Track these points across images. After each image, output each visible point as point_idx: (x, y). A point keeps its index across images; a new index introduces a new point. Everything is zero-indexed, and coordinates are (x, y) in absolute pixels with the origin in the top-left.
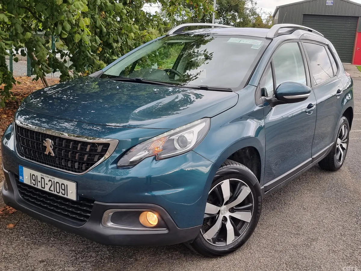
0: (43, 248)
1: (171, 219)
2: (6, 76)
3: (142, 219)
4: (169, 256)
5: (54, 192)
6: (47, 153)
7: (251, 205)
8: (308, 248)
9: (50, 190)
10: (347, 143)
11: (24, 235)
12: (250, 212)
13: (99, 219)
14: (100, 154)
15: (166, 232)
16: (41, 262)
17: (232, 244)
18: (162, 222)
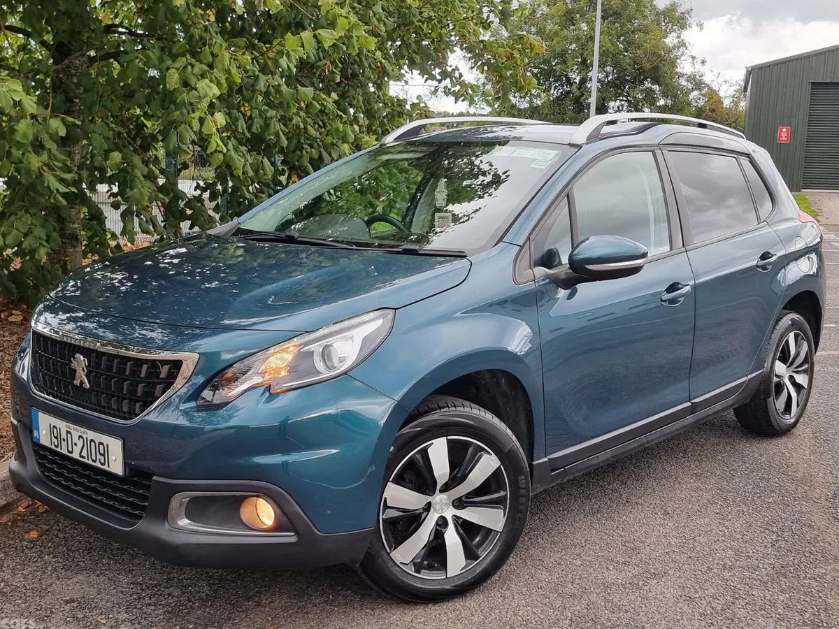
0: (81, 577)
1: (302, 514)
2: (96, 239)
3: (246, 513)
4: (329, 598)
5: (88, 459)
6: (77, 382)
7: (502, 494)
8: (634, 590)
9: (81, 456)
10: (810, 372)
11: (52, 553)
12: (501, 509)
13: (162, 513)
14: (166, 383)
15: (294, 539)
16: (67, 602)
17: (459, 577)
18: (285, 519)
